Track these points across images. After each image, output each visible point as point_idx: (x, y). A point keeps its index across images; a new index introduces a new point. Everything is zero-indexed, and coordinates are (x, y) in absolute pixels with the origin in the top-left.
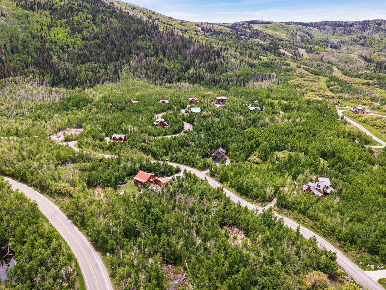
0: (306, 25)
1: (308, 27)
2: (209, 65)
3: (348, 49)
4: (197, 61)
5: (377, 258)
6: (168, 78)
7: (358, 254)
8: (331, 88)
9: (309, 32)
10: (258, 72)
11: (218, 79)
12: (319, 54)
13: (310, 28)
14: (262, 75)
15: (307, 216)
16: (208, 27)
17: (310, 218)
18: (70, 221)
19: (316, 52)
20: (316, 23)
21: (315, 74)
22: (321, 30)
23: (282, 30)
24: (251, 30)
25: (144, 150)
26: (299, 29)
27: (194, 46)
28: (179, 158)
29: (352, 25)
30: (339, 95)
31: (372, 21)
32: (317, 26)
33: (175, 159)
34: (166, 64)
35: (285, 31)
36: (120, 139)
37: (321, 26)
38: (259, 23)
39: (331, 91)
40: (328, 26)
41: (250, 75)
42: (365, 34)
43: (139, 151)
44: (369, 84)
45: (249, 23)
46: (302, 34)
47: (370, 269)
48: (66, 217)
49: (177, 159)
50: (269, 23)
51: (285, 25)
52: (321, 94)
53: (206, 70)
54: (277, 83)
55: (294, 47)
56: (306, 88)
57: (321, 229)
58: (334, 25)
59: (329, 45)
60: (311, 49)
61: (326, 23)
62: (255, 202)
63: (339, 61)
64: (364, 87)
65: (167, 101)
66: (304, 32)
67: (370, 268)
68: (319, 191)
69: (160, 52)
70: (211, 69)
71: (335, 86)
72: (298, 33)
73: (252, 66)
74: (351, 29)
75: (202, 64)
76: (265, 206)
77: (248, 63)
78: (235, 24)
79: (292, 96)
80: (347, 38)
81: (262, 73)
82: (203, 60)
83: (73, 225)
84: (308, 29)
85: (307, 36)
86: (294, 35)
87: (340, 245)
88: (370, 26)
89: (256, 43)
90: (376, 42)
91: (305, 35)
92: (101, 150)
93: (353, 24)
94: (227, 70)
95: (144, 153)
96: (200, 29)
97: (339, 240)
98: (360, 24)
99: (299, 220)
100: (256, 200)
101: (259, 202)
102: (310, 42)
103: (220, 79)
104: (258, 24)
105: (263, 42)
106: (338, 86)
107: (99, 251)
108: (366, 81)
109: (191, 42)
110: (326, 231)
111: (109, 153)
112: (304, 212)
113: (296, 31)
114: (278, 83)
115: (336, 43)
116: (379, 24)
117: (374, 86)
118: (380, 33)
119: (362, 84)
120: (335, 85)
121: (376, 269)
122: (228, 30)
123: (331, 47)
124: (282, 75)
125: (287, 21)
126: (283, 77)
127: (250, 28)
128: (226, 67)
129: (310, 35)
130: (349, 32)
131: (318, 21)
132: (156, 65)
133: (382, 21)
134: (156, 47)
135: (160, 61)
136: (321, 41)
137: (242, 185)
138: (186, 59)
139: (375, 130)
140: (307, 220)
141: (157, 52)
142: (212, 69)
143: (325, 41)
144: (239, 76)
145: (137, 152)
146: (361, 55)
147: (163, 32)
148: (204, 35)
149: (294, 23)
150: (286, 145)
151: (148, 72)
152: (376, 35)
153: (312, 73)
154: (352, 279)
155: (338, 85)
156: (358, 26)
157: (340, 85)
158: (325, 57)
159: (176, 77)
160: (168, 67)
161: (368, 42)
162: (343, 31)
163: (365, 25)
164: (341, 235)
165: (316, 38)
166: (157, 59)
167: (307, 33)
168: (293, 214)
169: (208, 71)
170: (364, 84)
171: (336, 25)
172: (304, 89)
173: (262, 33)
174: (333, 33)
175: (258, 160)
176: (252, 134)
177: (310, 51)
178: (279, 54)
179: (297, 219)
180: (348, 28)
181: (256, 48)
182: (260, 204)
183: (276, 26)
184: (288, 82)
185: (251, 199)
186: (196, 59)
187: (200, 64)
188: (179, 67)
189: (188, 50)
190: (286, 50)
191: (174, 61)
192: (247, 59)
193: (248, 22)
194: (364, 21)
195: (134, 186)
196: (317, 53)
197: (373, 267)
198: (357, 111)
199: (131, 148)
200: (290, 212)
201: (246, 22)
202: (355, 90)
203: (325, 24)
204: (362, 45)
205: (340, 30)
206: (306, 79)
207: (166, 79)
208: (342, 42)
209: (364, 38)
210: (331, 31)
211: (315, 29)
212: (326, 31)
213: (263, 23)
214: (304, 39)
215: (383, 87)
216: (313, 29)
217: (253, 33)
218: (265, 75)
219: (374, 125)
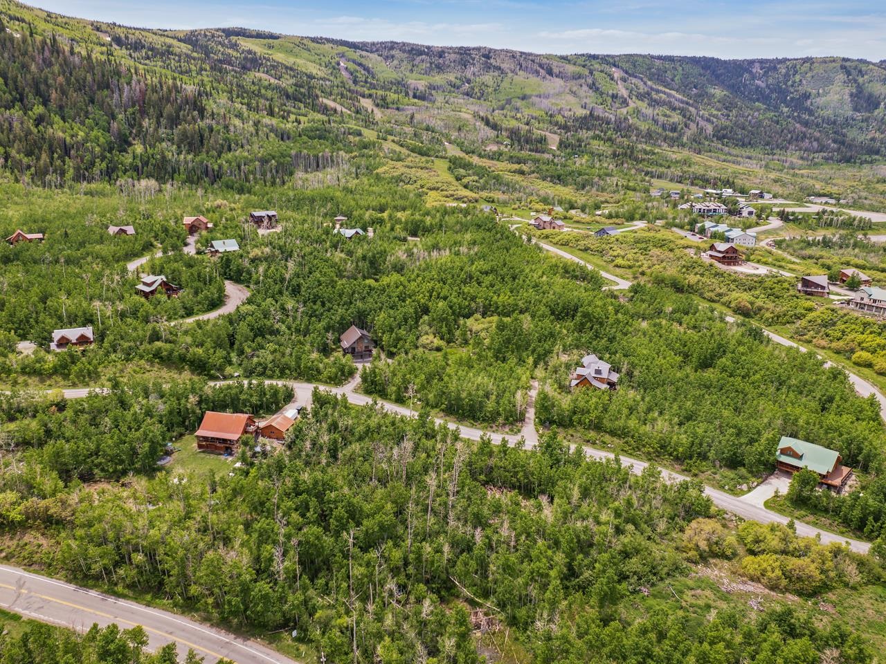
0: (354, 46)
1: (359, 52)
2: (184, 133)
3: (447, 102)
4: (146, 123)
5: (743, 471)
6: (77, 169)
7: (715, 473)
8: (465, 181)
9: (363, 61)
10: (305, 151)
11: (216, 167)
12: (403, 110)
13: (364, 53)
14: (316, 157)
15: (605, 432)
16: (130, 36)
17: (613, 433)
18: (93, 593)
19: (395, 106)
20: (373, 44)
21: (422, 154)
22: (386, 58)
23: (306, 54)
24: (237, 51)
25: (166, 360)
26: (342, 55)
27: (129, 84)
28: (270, 365)
29: (441, 53)
30: (485, 194)
31: (474, 49)
32: (377, 50)
33: (260, 369)
34: (58, 130)
35: (313, 58)
36: (83, 340)
37: (386, 49)
38: (250, 36)
39: (466, 187)
40: (398, 51)
41: (290, 156)
42: (469, 74)
43: (152, 365)
44: (522, 173)
45: (228, 33)
46: (351, 66)
47: (743, 493)
48: (72, 587)
49: (265, 368)
50: (272, 37)
51: (313, 45)
52: (452, 195)
53: (179, 147)
54: (353, 175)
55: (349, 96)
56: (419, 183)
57: (639, 450)
58: (410, 52)
59: (411, 93)
60: (384, 99)
61: (392, 46)
62: (495, 428)
63: (446, 126)
64: (518, 178)
65: (130, 230)
66: (354, 62)
67: (741, 490)
68: (601, 380)
69: (31, 96)
70: (190, 144)
71: (471, 178)
72: (342, 64)
73: (283, 136)
74: (441, 61)
75: (162, 132)
76: (519, 431)
77: (273, 129)
78: (192, 32)
79: (401, 203)
80: (438, 79)
81: (315, 153)
82: (163, 121)
83: (111, 600)
84: (361, 56)
85: (363, 72)
86: (335, 68)
87: (684, 468)
88: (473, 59)
89: (266, 83)
90: (490, 90)
91: (358, 68)
92: (33, 381)
93: (443, 52)
94: (229, 146)
95: (169, 367)
96: (109, 39)
97: (677, 459)
98: (455, 53)
99: (594, 443)
100: (497, 423)
101: (504, 425)
102: (371, 84)
103: (220, 167)
104: (248, 37)
105: (277, 81)
106: (476, 178)
107: (253, 635)
108: (516, 166)
109: (118, 73)
110: (651, 450)
111: (62, 383)
112: (598, 427)
113: (337, 59)
114: (357, 174)
115: (421, 88)
116: (487, 57)
117: (533, 175)
118: (492, 73)
119: (510, 171)
120: (469, 175)
121: (750, 489)
122: (185, 48)
123: (415, 96)
124: (356, 156)
125: (312, 36)
126: (363, 162)
127: (234, 46)
128: (226, 140)
129: (367, 69)
130: (440, 68)
131: (376, 41)
132: (29, 133)
133: (490, 51)
134: (15, 82)
135: (39, 121)
136: (391, 83)
137: (458, 399)
138: (114, 117)
139: (591, 258)
140: (607, 438)
141: (21, 95)
142: (195, 143)
143: (399, 83)
144: (264, 161)
145: (148, 368)
146: (479, 116)
147: (24, 41)
148: (130, 55)
149: (329, 41)
150: (473, 305)
151: (13, 152)
152: (487, 77)
153: (413, 151)
154: (736, 516)
155: (474, 174)
156: (453, 56)
157: (478, 175)
158: (418, 117)
159: (101, 166)
160: (68, 139)
161: (476, 90)
162: (428, 65)
163: (464, 56)
164: (681, 449)
165: (381, 76)
166: (30, 117)
167: (360, 65)
168: (579, 435)
169: (184, 149)
170: (514, 172)
171: (414, 52)
172: (415, 185)
173: (264, 58)
174: (410, 68)
175: (437, 342)
176: (401, 288)
177: (383, 104)
178: (325, 110)
179: (588, 441)
180: (436, 60)
181: (269, 94)
182: (507, 430)
183: (292, 45)
184: (378, 171)
185: (486, 424)
186: (142, 117)
187: (156, 130)
188: (102, 140)
189: (116, 96)
190: (334, 100)
191: (83, 123)
192: (267, 120)
193: (224, 30)
194: (461, 48)
195: (203, 455)
196: (398, 109)
197: (745, 487)
198: (542, 224)
199: (127, 360)
200: (571, 431)
201: (218, 30)
202: (507, 185)
203: (392, 48)
204: (467, 94)
205: (423, 63)
206: (411, 164)
207: (72, 171)
208: (432, 87)
209: (469, 81)
210: (405, 63)
211: (374, 56)
212: (396, 62)
213: (259, 36)
214: (356, 77)
215: (546, 177)
216: (371, 55)
217: (245, 58)
218: (323, 156)
219: (586, 250)
